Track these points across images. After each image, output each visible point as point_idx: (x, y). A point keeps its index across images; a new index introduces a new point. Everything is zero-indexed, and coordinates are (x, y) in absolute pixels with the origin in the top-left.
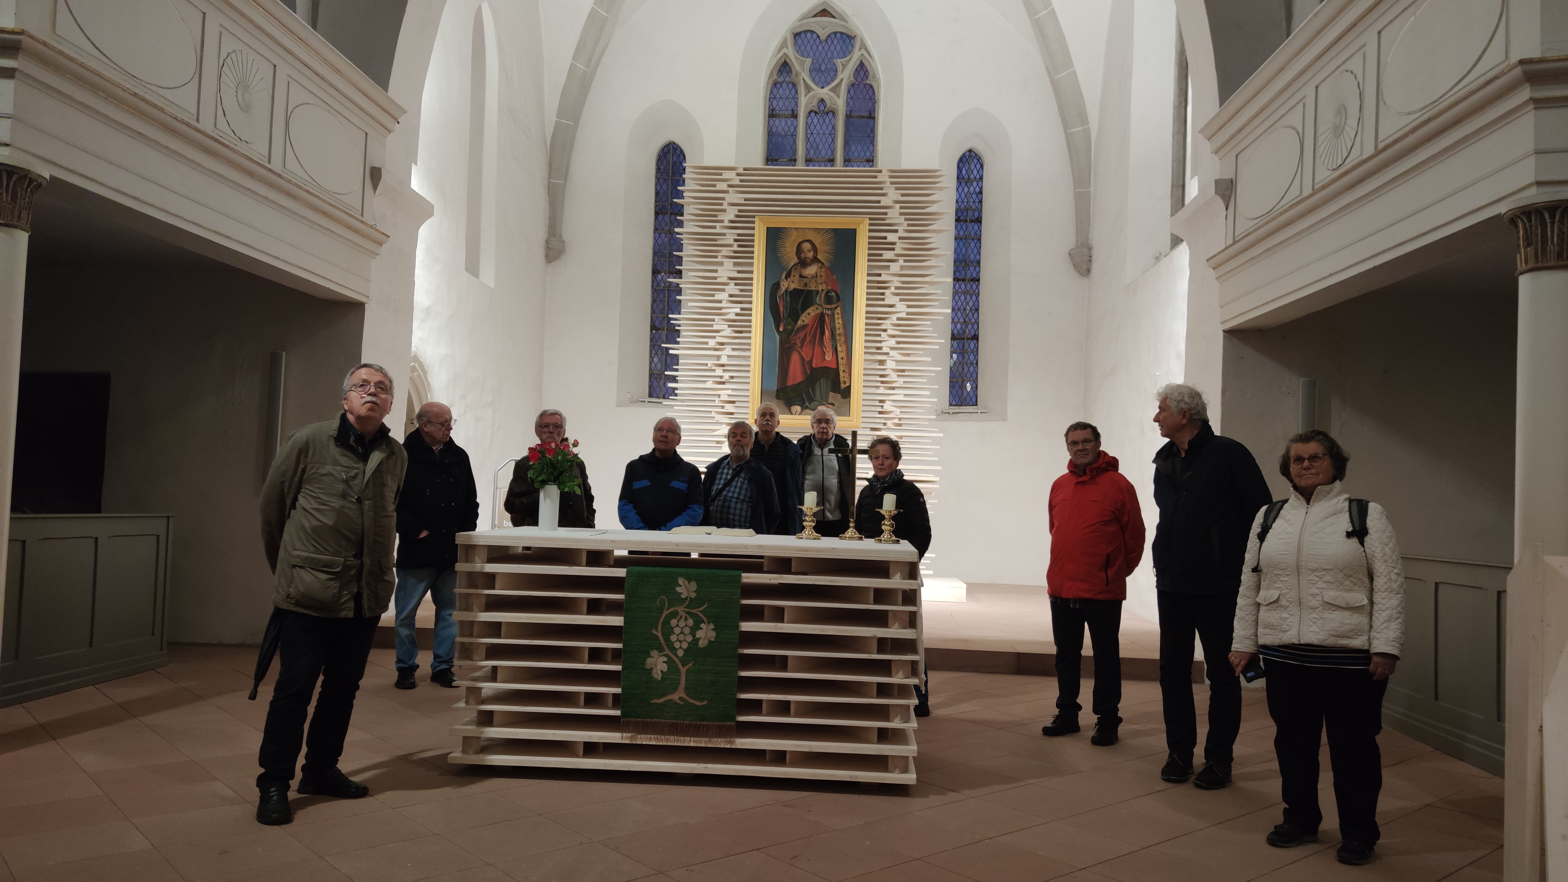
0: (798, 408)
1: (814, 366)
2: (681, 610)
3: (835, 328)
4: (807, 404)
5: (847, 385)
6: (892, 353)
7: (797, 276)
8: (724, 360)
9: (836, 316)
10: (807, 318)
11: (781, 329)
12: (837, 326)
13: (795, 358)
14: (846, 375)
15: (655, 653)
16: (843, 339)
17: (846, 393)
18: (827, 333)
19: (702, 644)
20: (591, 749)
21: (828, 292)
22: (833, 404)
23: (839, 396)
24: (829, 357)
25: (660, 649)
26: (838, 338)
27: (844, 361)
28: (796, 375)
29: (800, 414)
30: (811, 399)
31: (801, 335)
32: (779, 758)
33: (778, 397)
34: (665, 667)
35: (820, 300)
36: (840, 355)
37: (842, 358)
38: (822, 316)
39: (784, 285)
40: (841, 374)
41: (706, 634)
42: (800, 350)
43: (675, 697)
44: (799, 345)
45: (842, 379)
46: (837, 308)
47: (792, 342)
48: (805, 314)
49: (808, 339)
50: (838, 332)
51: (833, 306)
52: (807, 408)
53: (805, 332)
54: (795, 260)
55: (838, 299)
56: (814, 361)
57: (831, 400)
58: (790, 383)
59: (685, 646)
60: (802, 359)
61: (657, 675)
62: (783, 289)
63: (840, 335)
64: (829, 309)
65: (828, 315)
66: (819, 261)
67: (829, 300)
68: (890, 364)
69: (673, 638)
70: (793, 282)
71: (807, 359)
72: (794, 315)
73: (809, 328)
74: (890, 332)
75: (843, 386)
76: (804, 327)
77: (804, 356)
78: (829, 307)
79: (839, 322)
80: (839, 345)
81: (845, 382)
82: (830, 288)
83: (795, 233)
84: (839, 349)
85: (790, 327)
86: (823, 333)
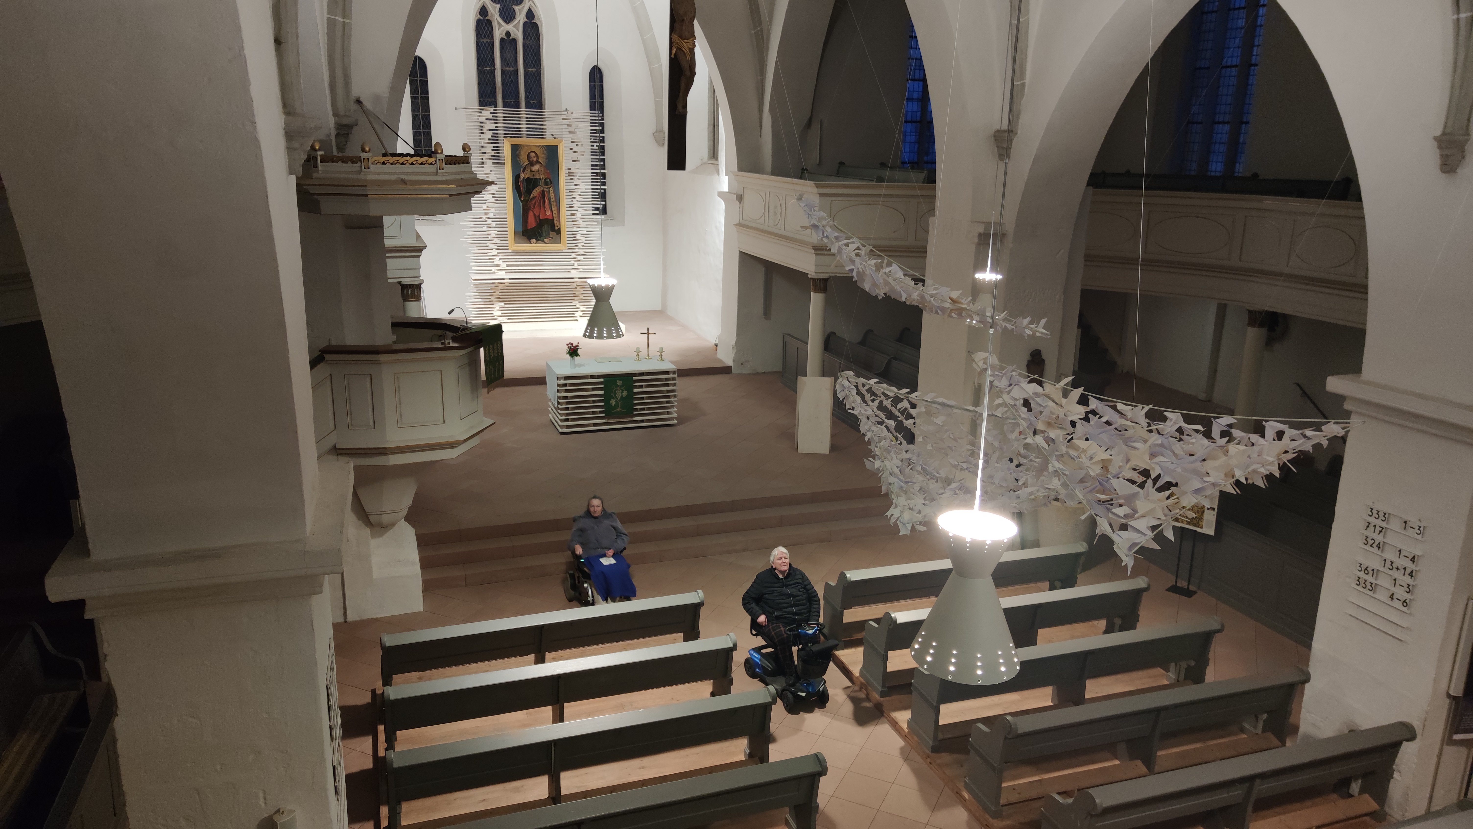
0: (534, 240)
1: (541, 218)
2: (618, 388)
3: (550, 198)
4: (539, 238)
5: (558, 227)
6: (580, 210)
7: (529, 171)
8: (491, 215)
9: (551, 192)
10: (536, 192)
11: (522, 199)
12: (551, 197)
13: (531, 214)
14: (558, 222)
15: (612, 399)
16: (555, 204)
17: (558, 232)
18: (546, 201)
19: (624, 396)
20: (595, 425)
21: (545, 179)
22: (552, 238)
23: (555, 233)
24: (548, 213)
25: (613, 398)
26: (552, 203)
27: (556, 215)
28: (532, 223)
29: (535, 243)
30: (541, 236)
31: (533, 202)
32: (642, 421)
33: (523, 235)
34: (615, 403)
35: (542, 183)
36: (554, 212)
37: (555, 214)
38: (543, 192)
39: (522, 176)
40: (555, 222)
41: (625, 393)
42: (533, 210)
43: (618, 410)
44: (532, 207)
45: (555, 225)
46: (550, 187)
47: (529, 206)
48: (534, 191)
49: (537, 204)
50: (552, 200)
51: (549, 186)
52: (539, 240)
53: (534, 201)
54: (527, 162)
55: (551, 183)
56: (541, 216)
57: (551, 236)
58: (529, 228)
59: (620, 397)
60: (535, 215)
61: (613, 405)
62: (522, 178)
63: (553, 202)
64: (547, 188)
65: (546, 191)
66: (540, 163)
67: (546, 183)
68: (579, 215)
69: (617, 395)
70: (527, 174)
71: (537, 215)
72: (529, 192)
73: (537, 198)
74: (577, 199)
75: (556, 228)
76: (535, 197)
77: (536, 213)
78: (546, 187)
79: (552, 195)
80: (553, 207)
81: (557, 226)
82: (546, 177)
83: (526, 147)
84: (553, 209)
85: (527, 198)
86: (544, 201)
